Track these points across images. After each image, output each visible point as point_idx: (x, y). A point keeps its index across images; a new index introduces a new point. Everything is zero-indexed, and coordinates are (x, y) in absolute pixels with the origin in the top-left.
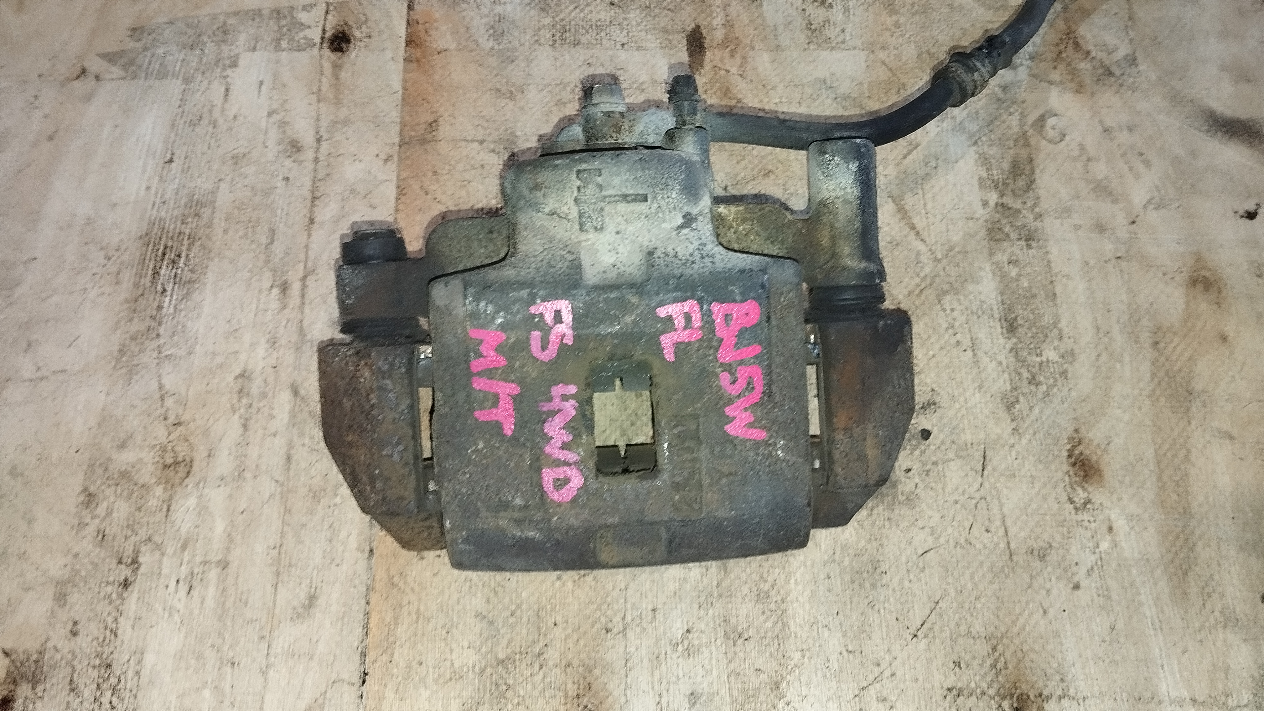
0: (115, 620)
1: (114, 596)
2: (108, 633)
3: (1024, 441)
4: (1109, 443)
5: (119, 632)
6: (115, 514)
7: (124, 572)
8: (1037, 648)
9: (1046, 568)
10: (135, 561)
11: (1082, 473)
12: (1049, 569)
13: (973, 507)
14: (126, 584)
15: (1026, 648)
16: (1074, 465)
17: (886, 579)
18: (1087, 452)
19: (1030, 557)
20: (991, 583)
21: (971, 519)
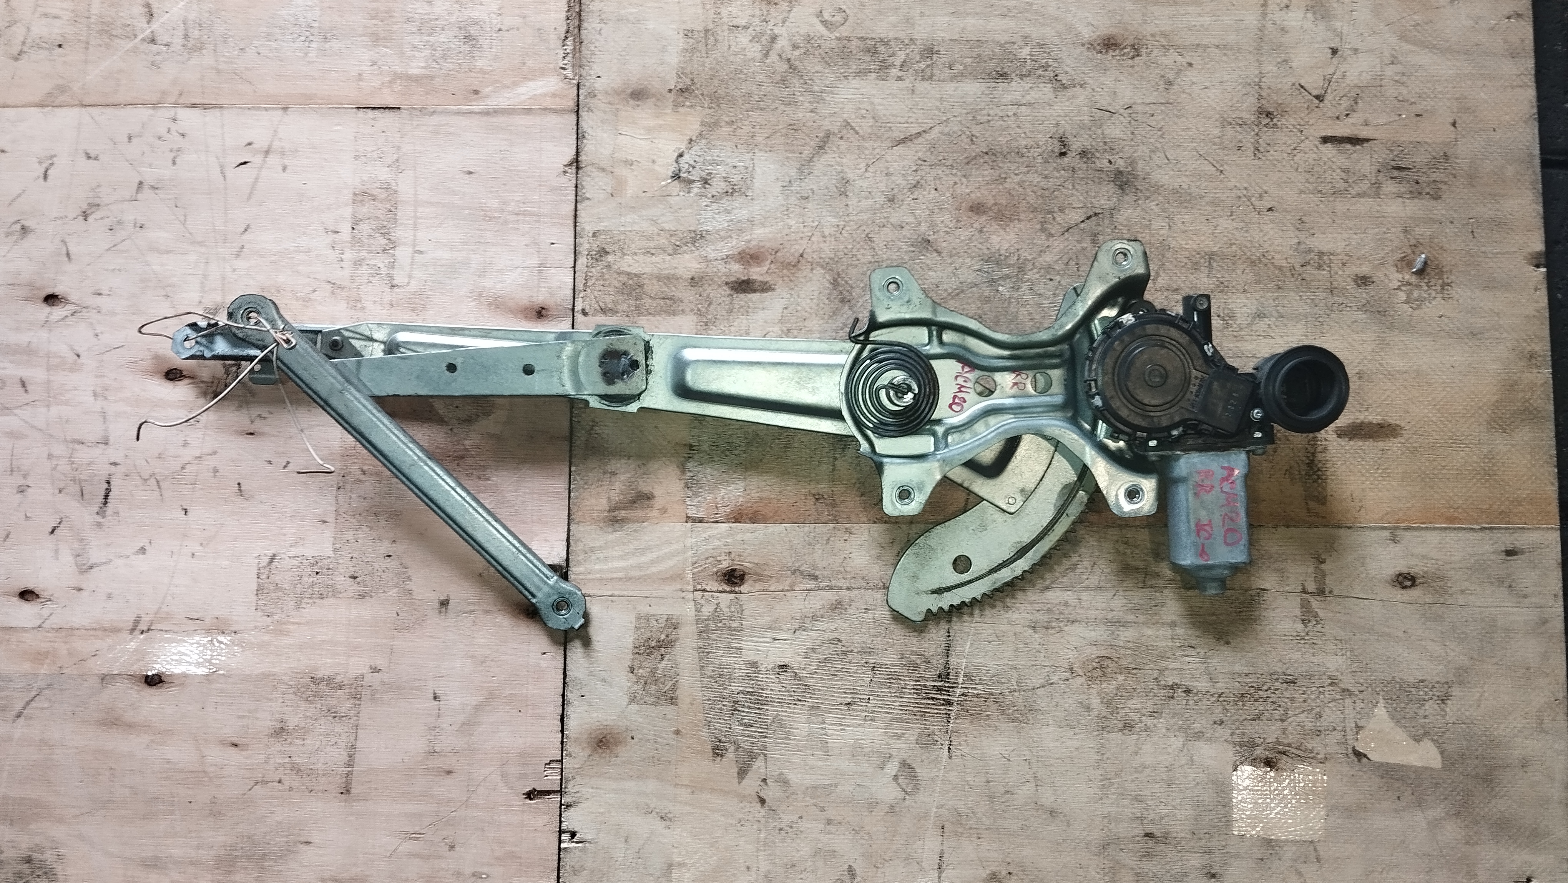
0: (1212, 695)
1: (1196, 698)
2: (1221, 699)
3: (1090, 82)
5: (1220, 691)
6: (1139, 706)
7: (1179, 693)
10: (1172, 687)
13: (1136, 123)
14: (1188, 691)
17: (1185, 186)
21: (1145, 125)
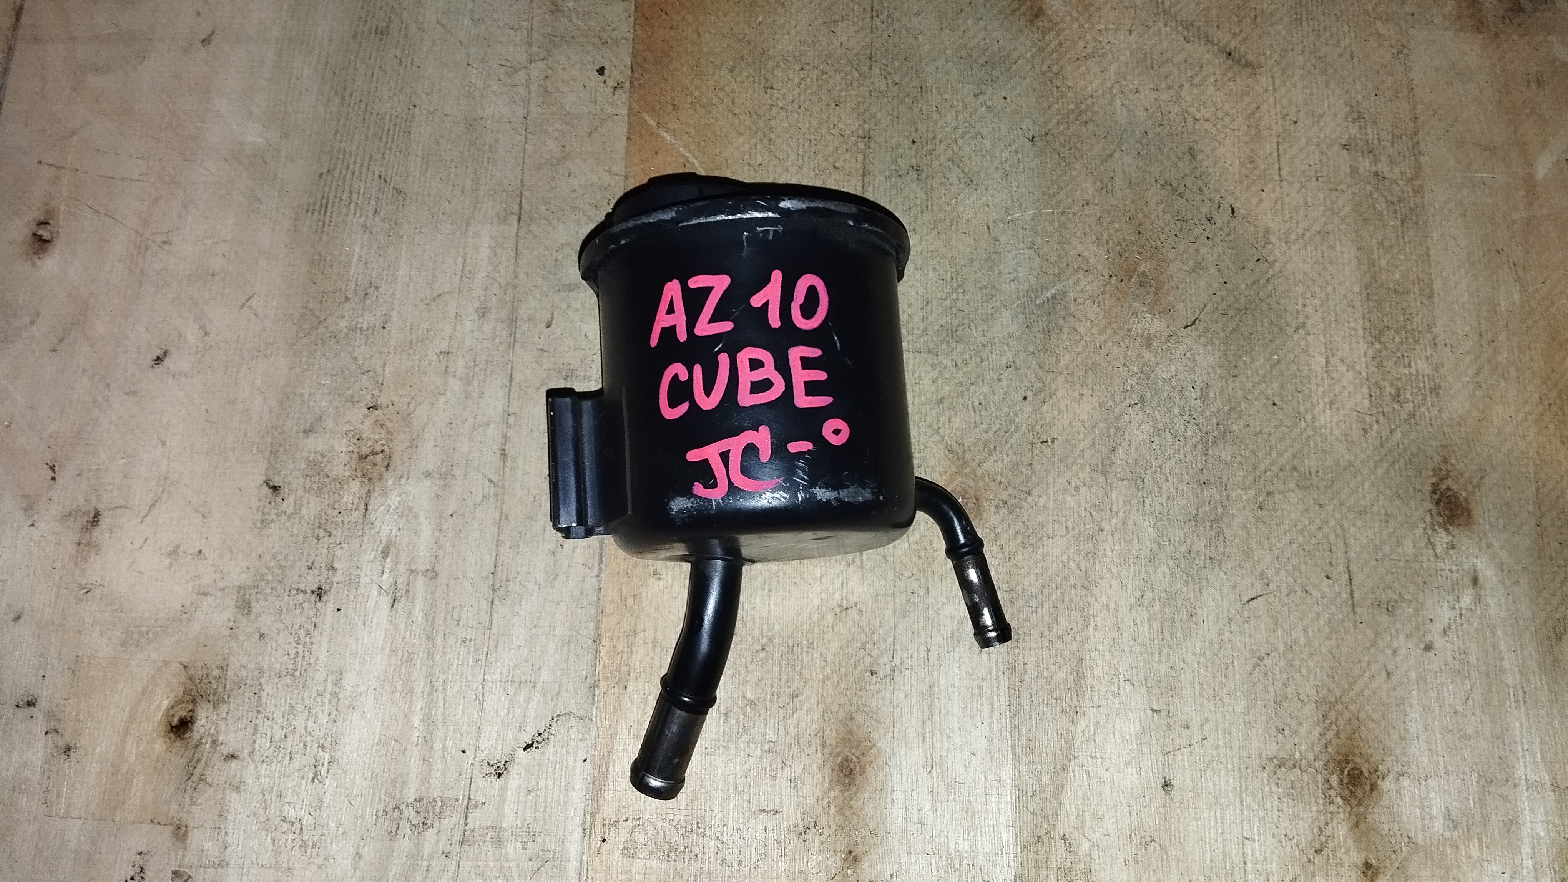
4: (1482, 477)
8: (1375, 716)
9: (1394, 623)
11: (1447, 513)
12: (1398, 625)
15: (1362, 716)
16: (1438, 502)
18: (1455, 488)
19: (1375, 611)
20: (1328, 638)
